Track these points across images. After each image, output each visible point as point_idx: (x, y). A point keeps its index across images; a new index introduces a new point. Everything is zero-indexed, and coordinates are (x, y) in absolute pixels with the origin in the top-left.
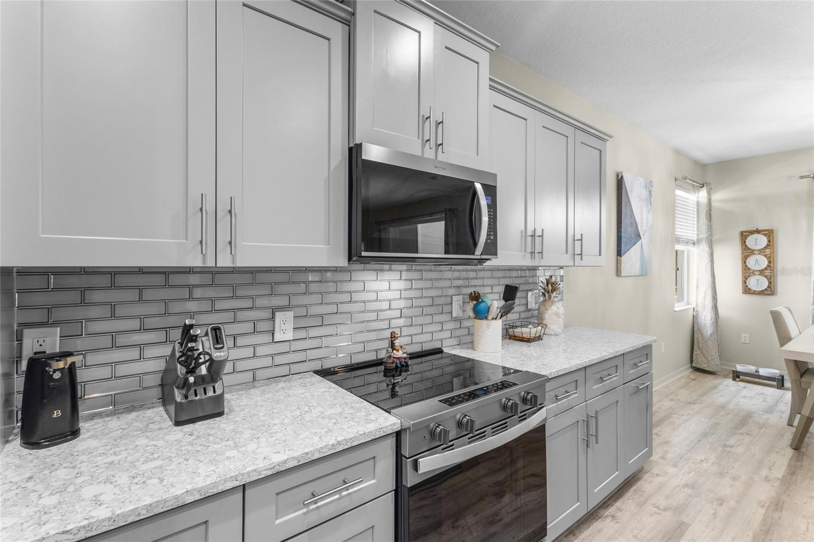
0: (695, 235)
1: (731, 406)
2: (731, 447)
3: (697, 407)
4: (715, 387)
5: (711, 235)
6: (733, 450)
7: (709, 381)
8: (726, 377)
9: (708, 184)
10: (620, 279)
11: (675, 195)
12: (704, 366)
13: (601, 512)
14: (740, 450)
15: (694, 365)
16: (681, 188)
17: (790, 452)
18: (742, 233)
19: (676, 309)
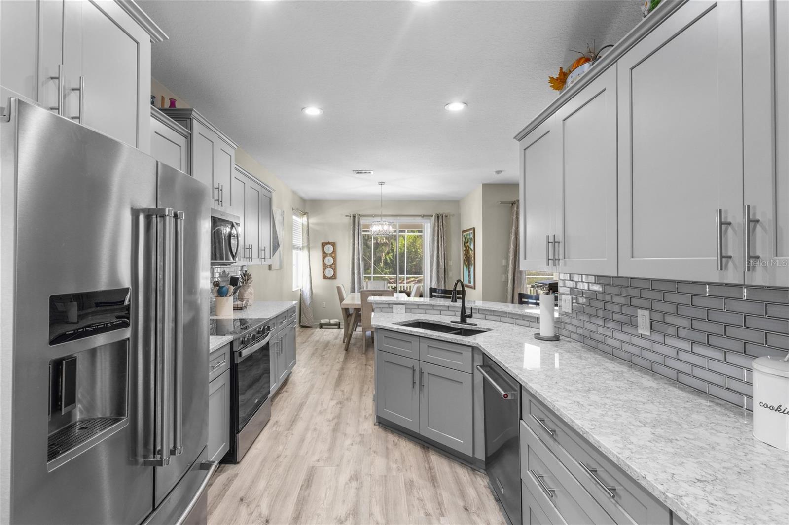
0: (301, 244)
1: (321, 340)
2: (324, 355)
3: (307, 344)
4: (313, 334)
5: (309, 244)
6: (326, 356)
7: (309, 331)
8: (316, 328)
9: (307, 213)
10: (271, 271)
11: (293, 219)
12: (306, 324)
13: (280, 391)
14: (328, 356)
15: (301, 324)
16: (295, 214)
17: (344, 352)
18: (323, 243)
19: (293, 290)
